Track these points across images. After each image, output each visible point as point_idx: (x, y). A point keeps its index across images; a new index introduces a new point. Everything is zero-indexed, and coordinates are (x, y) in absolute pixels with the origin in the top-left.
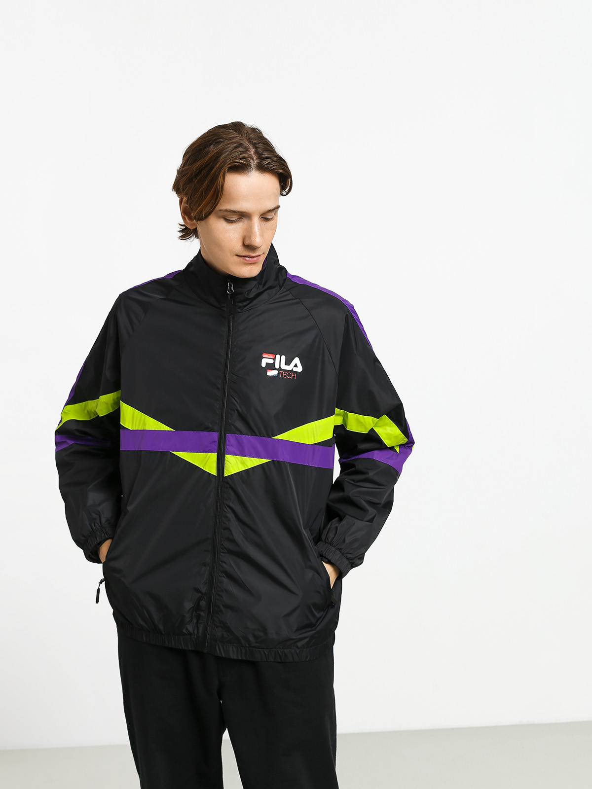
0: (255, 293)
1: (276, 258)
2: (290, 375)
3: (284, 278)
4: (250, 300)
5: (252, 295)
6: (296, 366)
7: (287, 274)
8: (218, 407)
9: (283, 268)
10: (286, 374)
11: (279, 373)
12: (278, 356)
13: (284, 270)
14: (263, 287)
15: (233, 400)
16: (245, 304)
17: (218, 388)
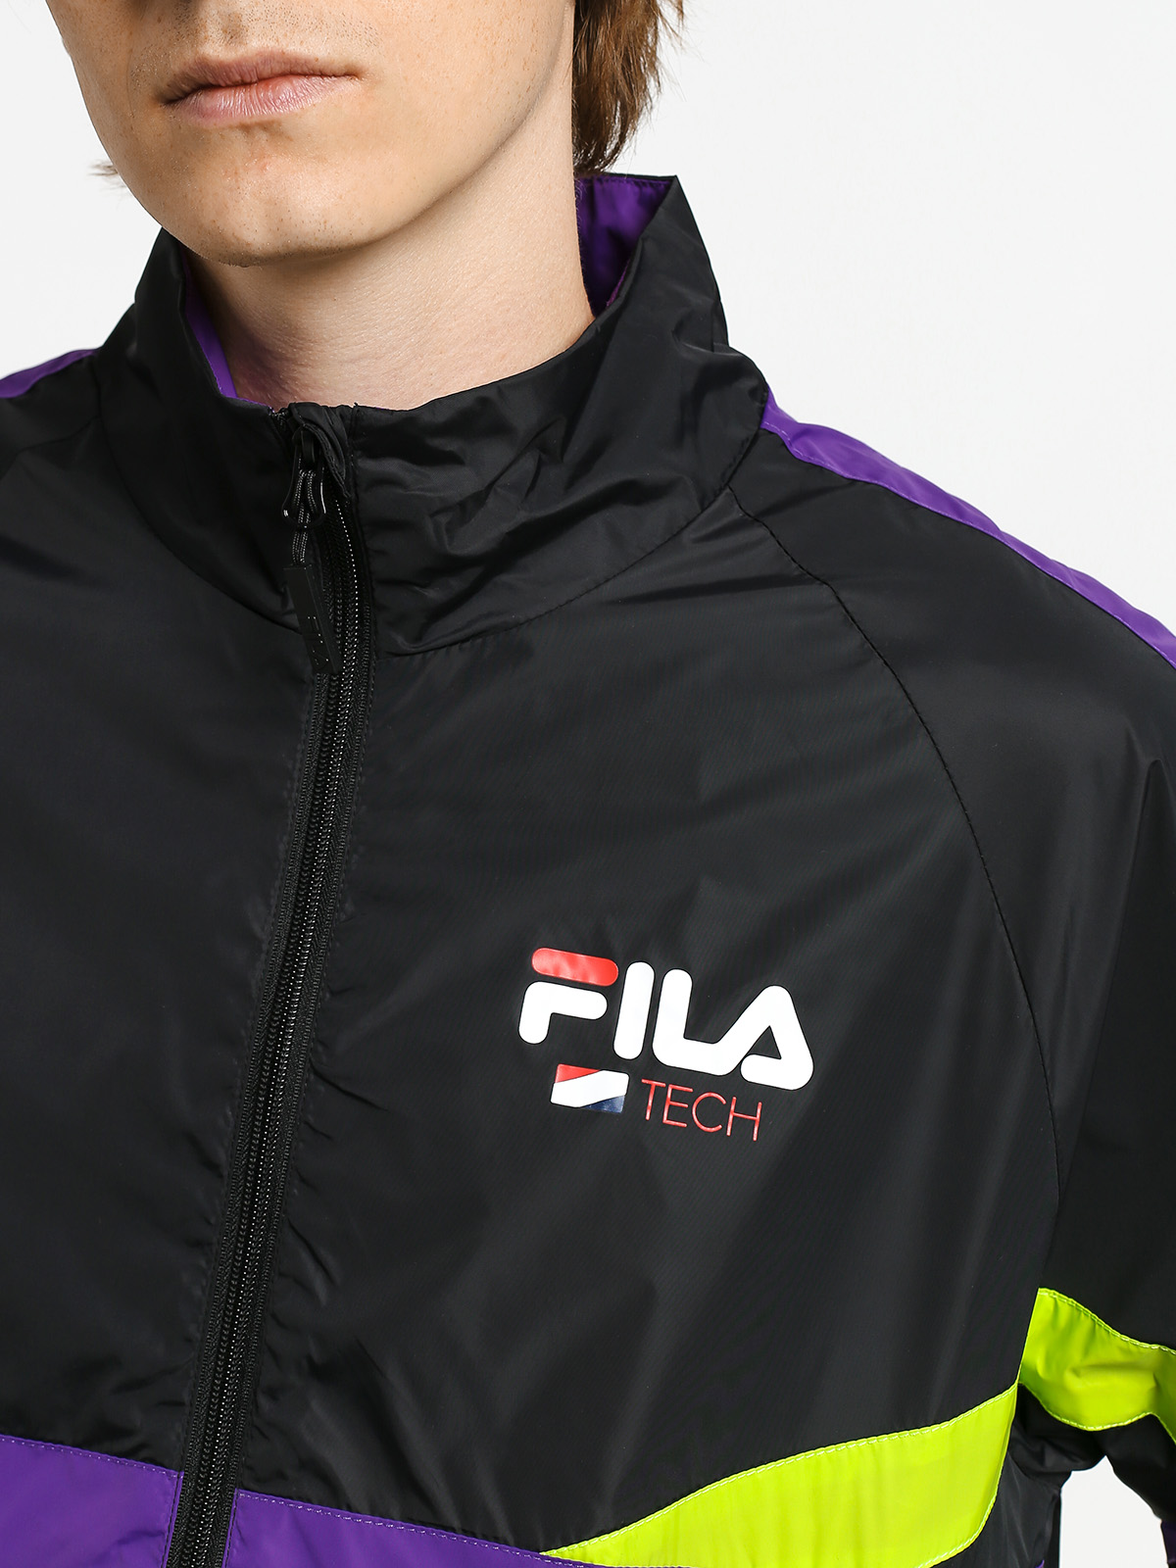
0: (506, 527)
1: (697, 300)
2: (713, 1113)
3: (739, 433)
4: (473, 574)
5: (476, 539)
6: (766, 1046)
7: (762, 412)
8: (198, 1292)
9: (744, 368)
10: (689, 1099)
11: (635, 1091)
12: (639, 976)
13: (749, 383)
14: (572, 483)
15: (305, 1256)
16: (434, 594)
17: (212, 1166)
